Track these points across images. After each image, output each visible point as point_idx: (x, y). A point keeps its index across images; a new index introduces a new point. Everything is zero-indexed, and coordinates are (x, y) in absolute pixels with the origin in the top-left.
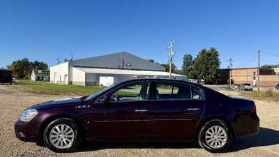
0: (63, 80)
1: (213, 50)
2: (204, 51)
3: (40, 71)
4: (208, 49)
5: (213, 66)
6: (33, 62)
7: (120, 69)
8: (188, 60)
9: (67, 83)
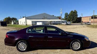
0: (23, 24)
1: (75, 11)
2: (72, 11)
3: (15, 21)
4: (73, 11)
5: (76, 16)
6: (12, 18)
7: (43, 19)
8: (66, 15)
9: (25, 25)
